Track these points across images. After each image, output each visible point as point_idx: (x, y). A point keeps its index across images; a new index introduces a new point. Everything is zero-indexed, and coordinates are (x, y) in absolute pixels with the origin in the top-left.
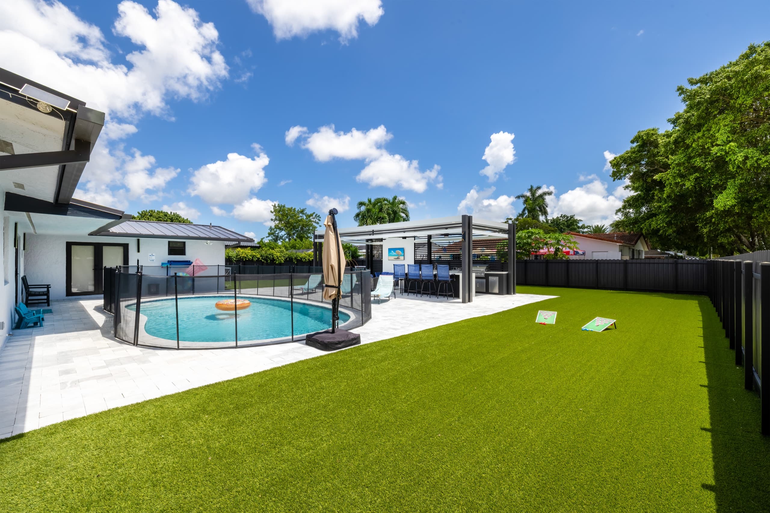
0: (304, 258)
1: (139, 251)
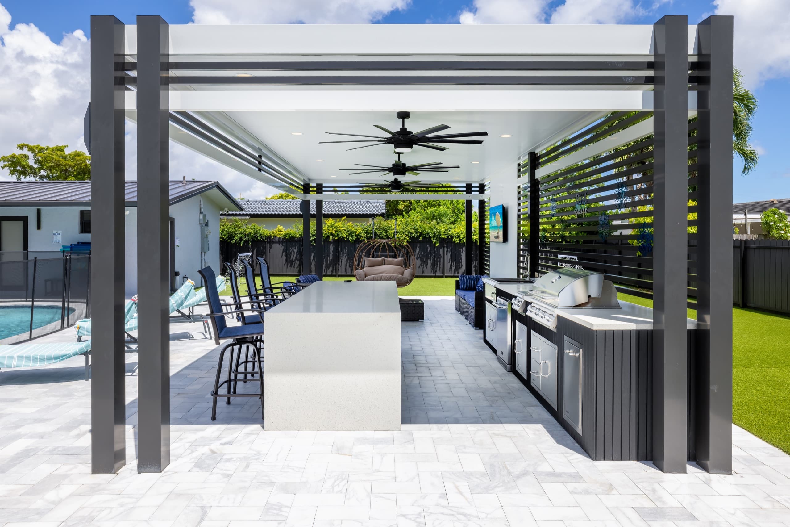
1: (39, 228)
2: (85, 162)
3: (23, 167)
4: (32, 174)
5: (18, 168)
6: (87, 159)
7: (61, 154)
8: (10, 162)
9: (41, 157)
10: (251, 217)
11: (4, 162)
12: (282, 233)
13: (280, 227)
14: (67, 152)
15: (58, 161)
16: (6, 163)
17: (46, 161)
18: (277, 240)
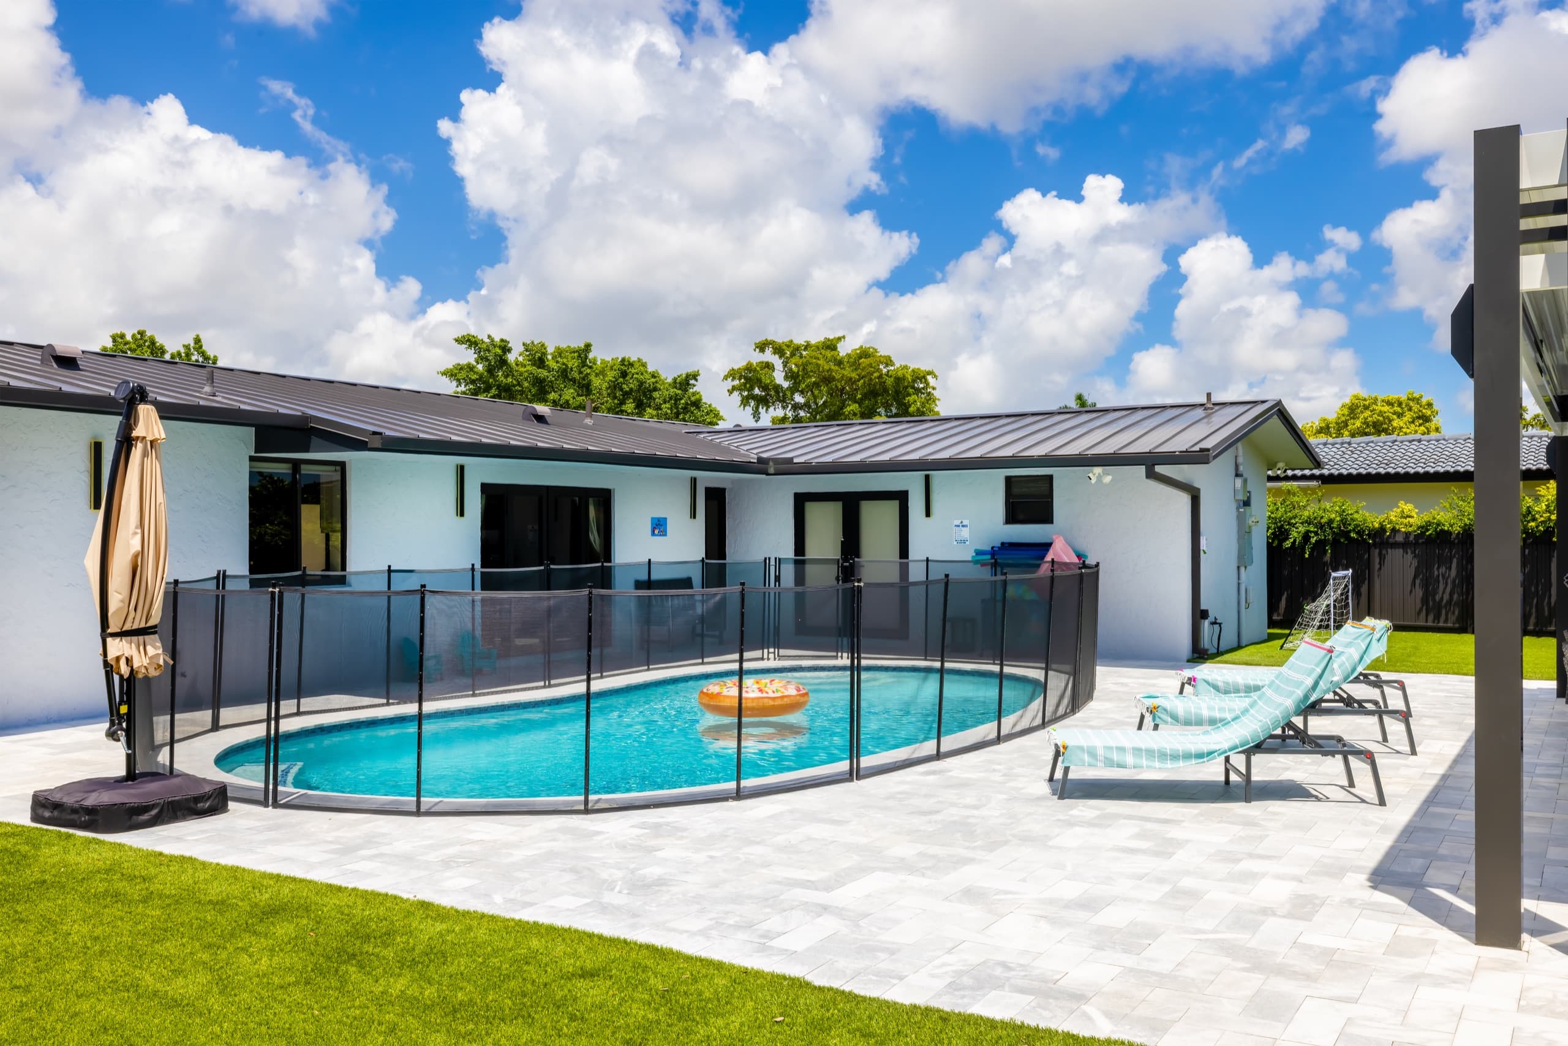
1: (928, 514)
2: (879, 370)
3: (765, 388)
4: (780, 402)
5: (757, 391)
6: (882, 363)
7: (833, 356)
8: (743, 380)
9: (796, 365)
10: (1322, 483)
11: (732, 380)
12: (1411, 520)
13: (1408, 507)
14: (844, 349)
15: (828, 371)
16: (736, 382)
17: (806, 374)
18: (1399, 538)
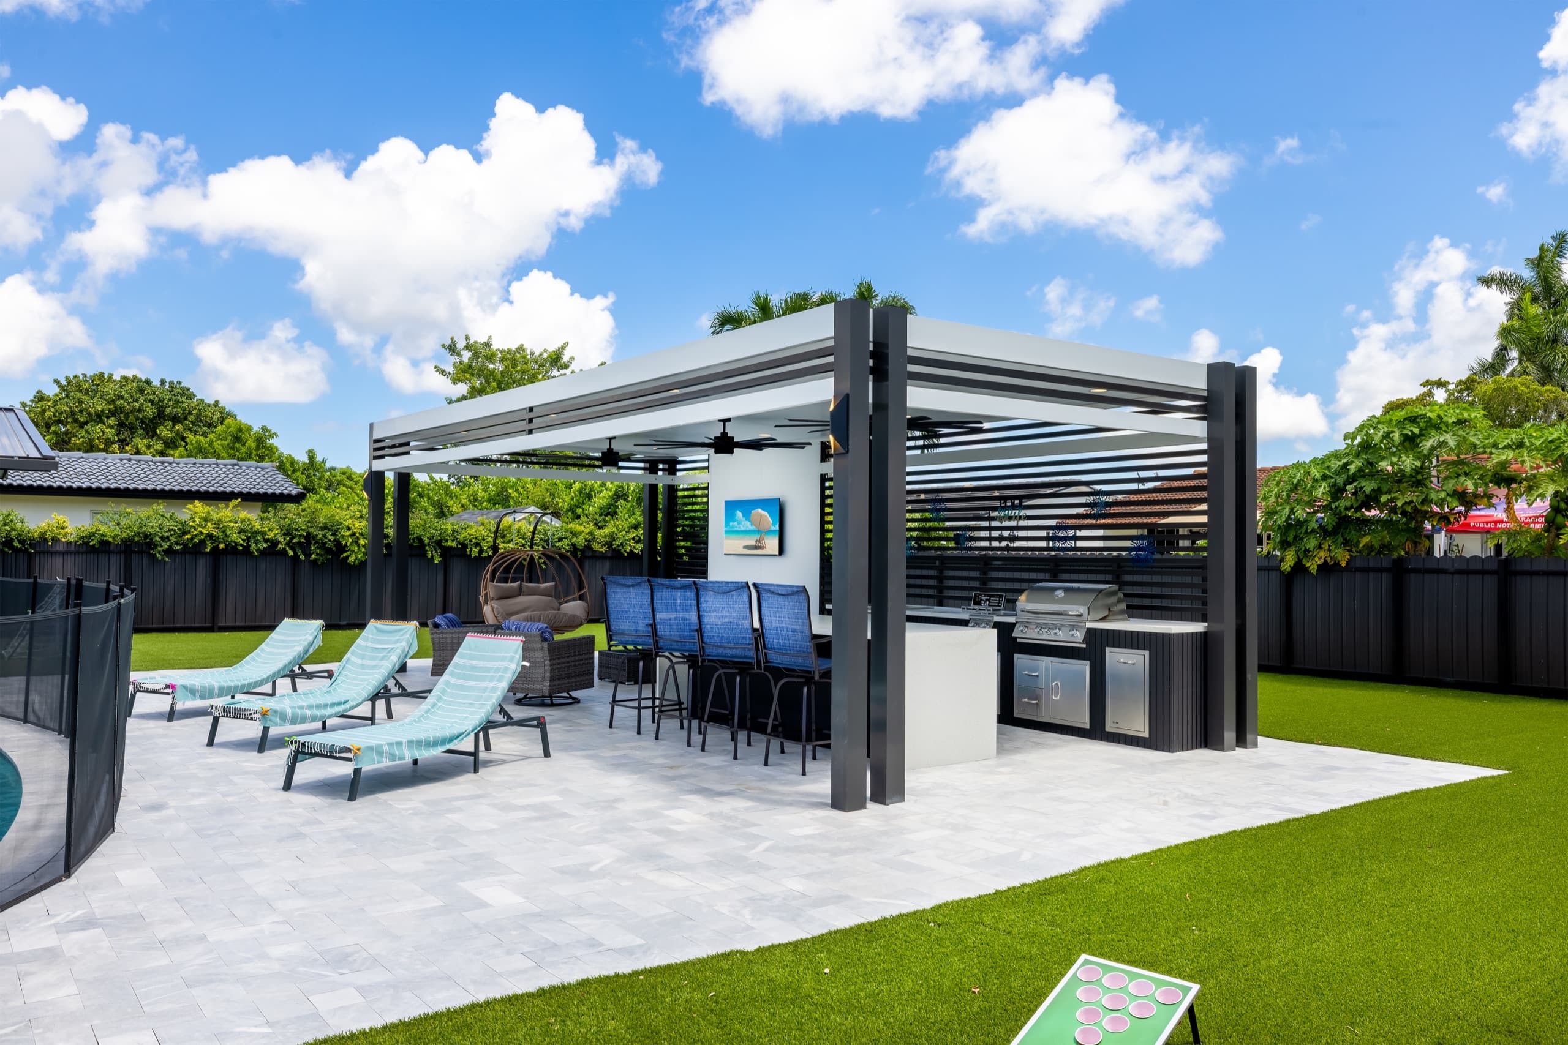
0: (477, 545)
12: (69, 531)
13: (62, 519)
18: (61, 548)
